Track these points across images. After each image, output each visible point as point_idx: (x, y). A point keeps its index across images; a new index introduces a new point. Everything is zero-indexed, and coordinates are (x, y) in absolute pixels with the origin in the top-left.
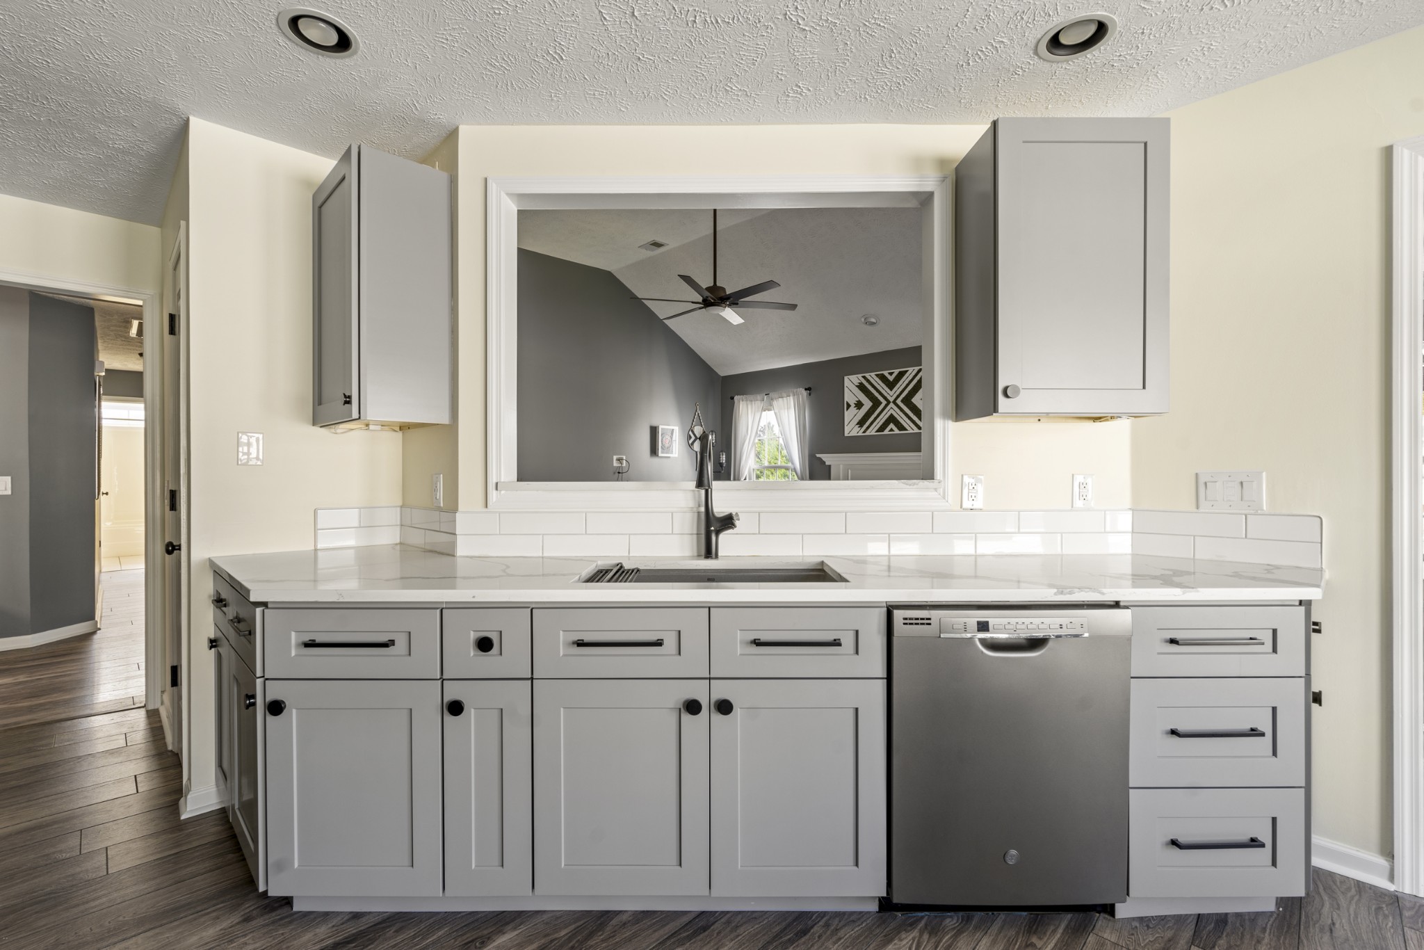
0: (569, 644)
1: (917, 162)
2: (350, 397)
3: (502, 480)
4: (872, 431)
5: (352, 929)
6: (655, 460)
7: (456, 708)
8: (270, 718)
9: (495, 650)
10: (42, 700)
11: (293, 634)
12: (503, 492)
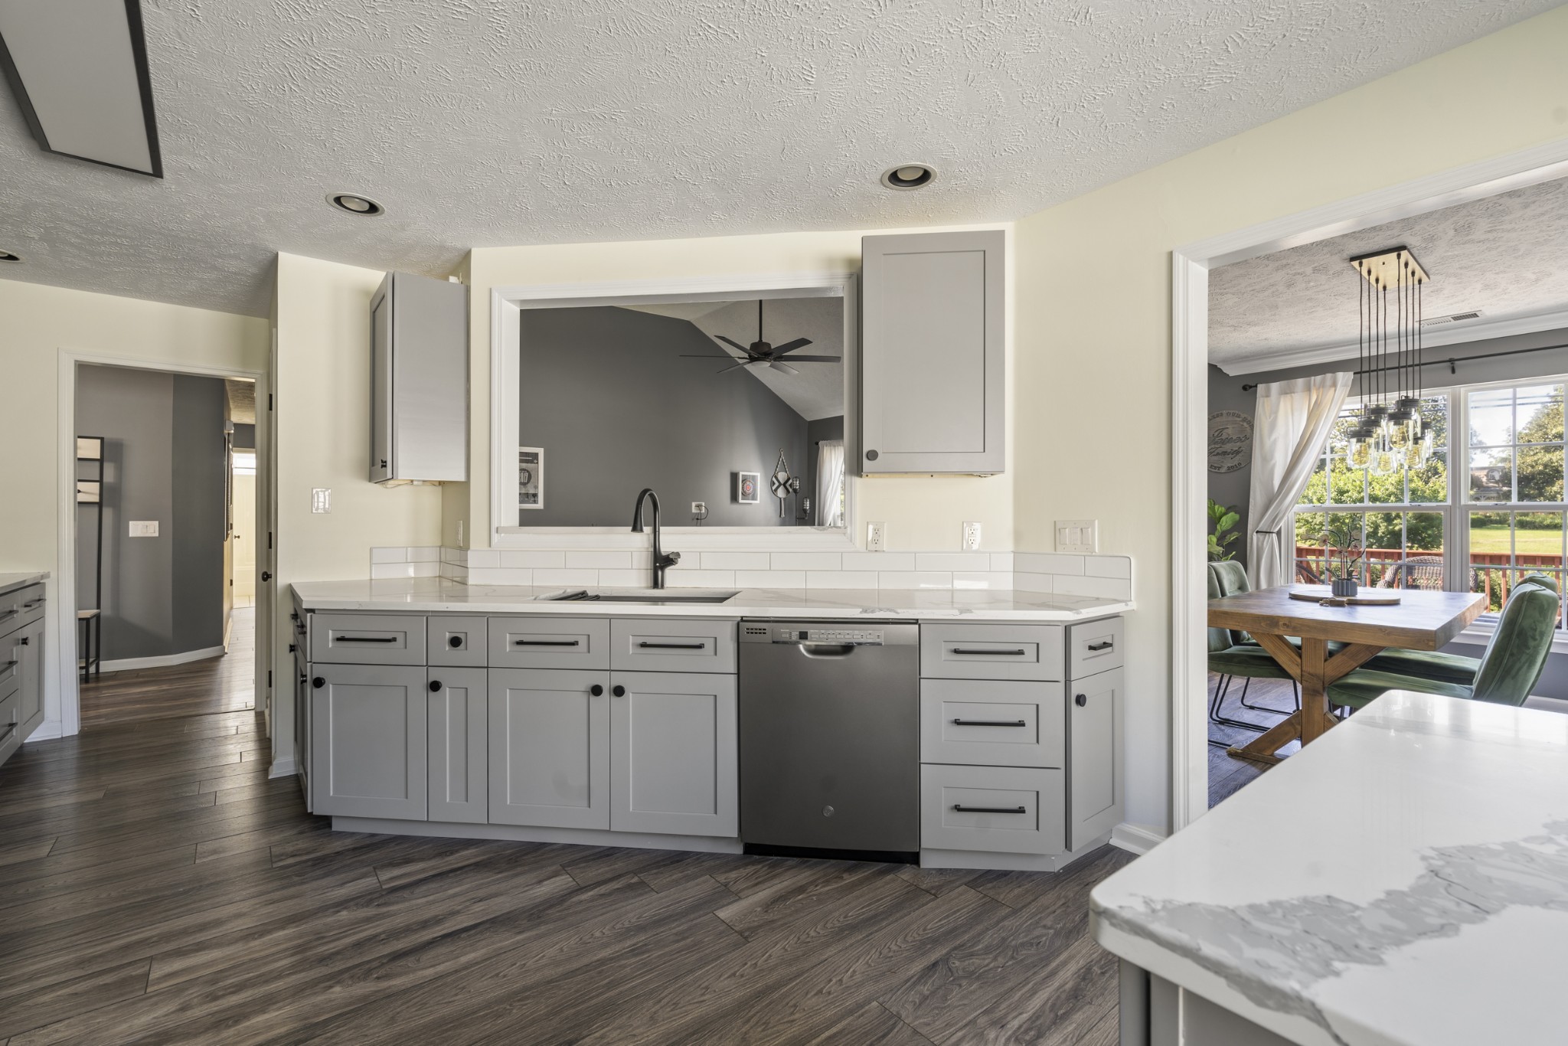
0: (513, 643)
1: (830, 262)
2: (386, 462)
3: (502, 525)
5: (368, 842)
6: (735, 506)
7: (435, 686)
8: (315, 690)
9: (462, 646)
10: (178, 703)
11: (330, 632)
12: (503, 535)
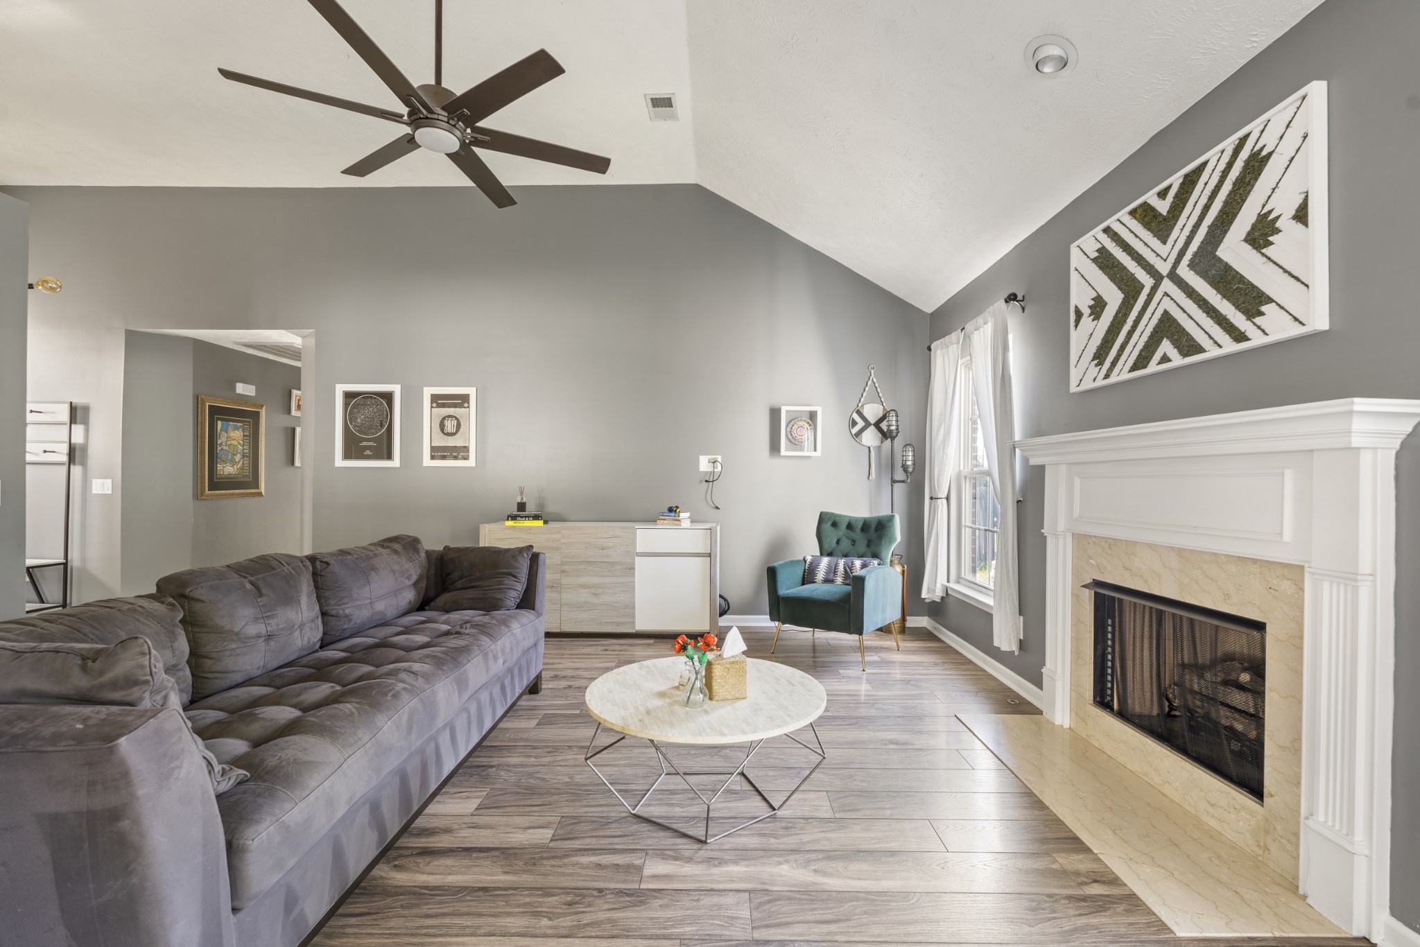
4: (1122, 374)
